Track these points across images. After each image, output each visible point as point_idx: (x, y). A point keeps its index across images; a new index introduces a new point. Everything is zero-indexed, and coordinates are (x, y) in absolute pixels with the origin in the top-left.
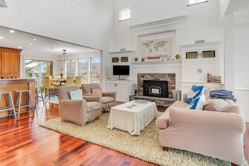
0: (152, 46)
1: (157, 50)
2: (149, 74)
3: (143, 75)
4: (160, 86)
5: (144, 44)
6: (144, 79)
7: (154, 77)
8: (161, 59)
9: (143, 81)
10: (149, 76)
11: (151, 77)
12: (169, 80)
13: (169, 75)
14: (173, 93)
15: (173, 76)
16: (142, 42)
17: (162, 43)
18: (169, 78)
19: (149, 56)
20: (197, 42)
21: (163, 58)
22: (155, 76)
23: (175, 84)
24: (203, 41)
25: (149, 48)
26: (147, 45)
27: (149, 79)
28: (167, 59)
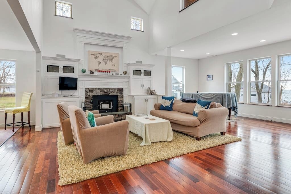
0: (100, 59)
1: (106, 64)
2: (99, 89)
3: (91, 90)
4: (111, 101)
5: (91, 55)
6: (93, 94)
7: (104, 91)
8: (111, 74)
9: (92, 97)
10: (99, 91)
11: (101, 92)
12: (118, 94)
13: (118, 89)
14: (124, 106)
15: (121, 90)
16: (89, 51)
17: (111, 58)
18: (118, 93)
19: (97, 68)
20: (137, 62)
21: (113, 73)
22: (106, 91)
23: (123, 97)
24: (141, 62)
25: (98, 60)
26: (95, 56)
27: (99, 94)
28: (116, 74)
